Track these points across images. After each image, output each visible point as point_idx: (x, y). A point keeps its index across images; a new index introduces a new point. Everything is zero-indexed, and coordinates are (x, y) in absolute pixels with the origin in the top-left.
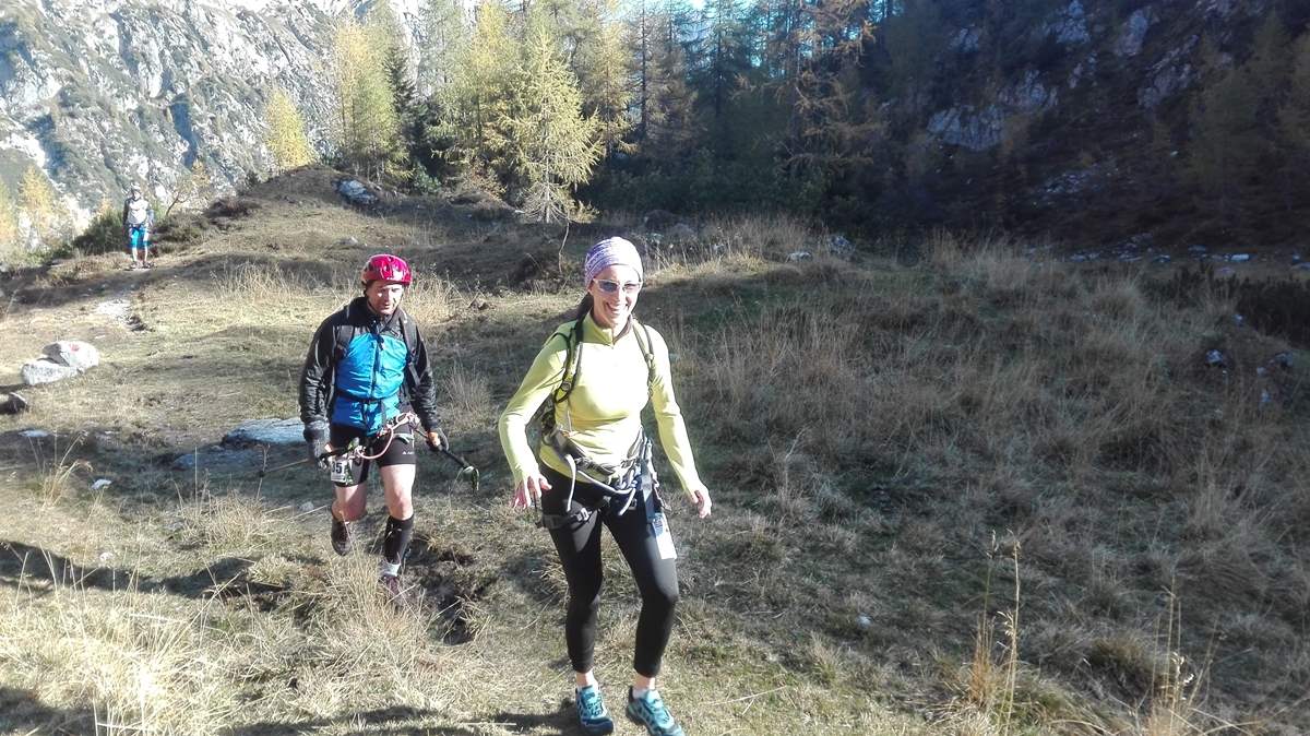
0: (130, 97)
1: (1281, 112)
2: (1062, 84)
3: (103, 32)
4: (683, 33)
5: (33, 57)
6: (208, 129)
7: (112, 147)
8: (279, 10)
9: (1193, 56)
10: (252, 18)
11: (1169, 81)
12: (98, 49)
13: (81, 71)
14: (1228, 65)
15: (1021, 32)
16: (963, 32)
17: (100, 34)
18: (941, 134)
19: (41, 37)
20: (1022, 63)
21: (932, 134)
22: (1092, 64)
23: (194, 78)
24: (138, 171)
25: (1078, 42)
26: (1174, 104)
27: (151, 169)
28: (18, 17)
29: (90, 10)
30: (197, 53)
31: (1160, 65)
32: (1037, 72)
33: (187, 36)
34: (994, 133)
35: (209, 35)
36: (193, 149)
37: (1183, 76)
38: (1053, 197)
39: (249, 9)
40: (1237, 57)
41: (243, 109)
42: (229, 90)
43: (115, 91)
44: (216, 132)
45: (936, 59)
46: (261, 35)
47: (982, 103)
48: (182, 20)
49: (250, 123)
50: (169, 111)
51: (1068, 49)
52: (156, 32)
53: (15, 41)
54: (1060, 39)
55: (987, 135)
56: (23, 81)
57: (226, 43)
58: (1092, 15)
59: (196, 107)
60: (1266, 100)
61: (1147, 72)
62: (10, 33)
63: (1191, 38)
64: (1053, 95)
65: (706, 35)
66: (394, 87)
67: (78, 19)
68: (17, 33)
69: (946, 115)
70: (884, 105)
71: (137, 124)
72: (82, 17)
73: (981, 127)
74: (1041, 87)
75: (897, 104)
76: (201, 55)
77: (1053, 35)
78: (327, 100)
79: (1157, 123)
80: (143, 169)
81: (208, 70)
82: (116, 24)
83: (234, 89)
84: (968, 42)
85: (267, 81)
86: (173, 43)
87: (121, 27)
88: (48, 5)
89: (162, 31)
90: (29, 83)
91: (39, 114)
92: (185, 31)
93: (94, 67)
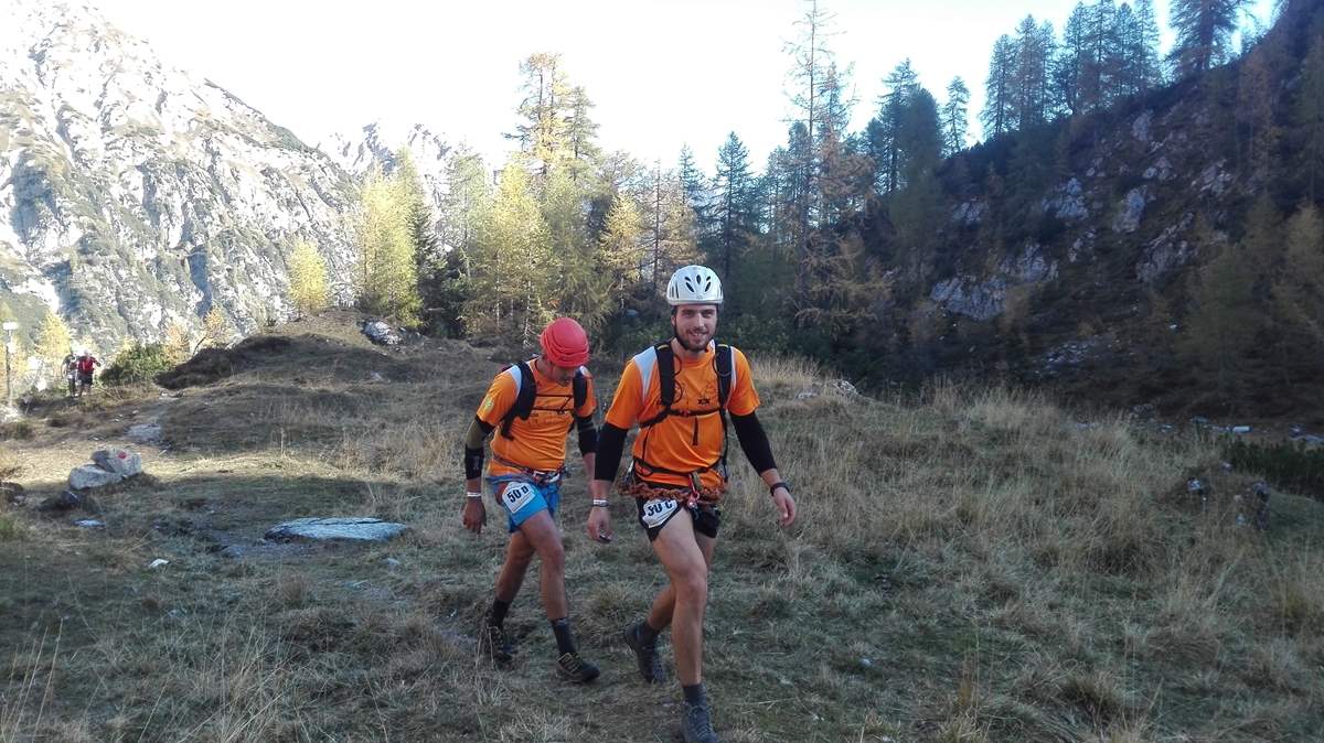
0: (149, 246)
1: (1275, 288)
2: (1062, 257)
3: (128, 183)
4: (696, 199)
5: (58, 205)
6: (224, 280)
7: (127, 295)
8: (303, 168)
9: (1189, 235)
10: (275, 175)
11: (1166, 256)
12: (122, 200)
13: (104, 220)
14: (1224, 242)
15: (1021, 206)
16: (965, 206)
17: (126, 184)
18: (944, 303)
19: (67, 186)
20: (1023, 237)
21: (935, 302)
22: (1090, 239)
23: (213, 231)
24: (151, 320)
25: (1078, 217)
26: (1172, 280)
27: (164, 318)
28: (47, 166)
29: (118, 162)
30: (220, 207)
31: (1157, 241)
32: (1038, 246)
33: (211, 190)
34: (996, 303)
35: (232, 191)
36: (207, 299)
37: (1180, 253)
38: (1056, 367)
39: (273, 166)
40: (1232, 235)
41: (260, 262)
42: (248, 243)
43: (135, 240)
44: (232, 284)
45: (940, 231)
46: (283, 191)
47: (984, 274)
48: (207, 174)
49: (266, 276)
50: (186, 260)
51: (1067, 224)
52: (179, 183)
53: (41, 189)
54: (1059, 214)
55: (989, 304)
56: (46, 227)
57: (249, 199)
58: (1090, 192)
59: (214, 258)
60: (1262, 277)
61: (1145, 247)
62: (39, 182)
63: (1186, 216)
64: (1053, 268)
65: (716, 202)
66: (417, 241)
67: (105, 169)
68: (44, 182)
69: (948, 285)
70: (889, 273)
71: (154, 274)
72: (110, 168)
73: (984, 297)
74: (1040, 259)
75: (900, 272)
76: (222, 208)
77: (1053, 211)
78: (344, 256)
79: (1156, 297)
80: (155, 320)
81: (229, 223)
82: (142, 176)
83: (253, 243)
84: (970, 215)
85: (286, 235)
86: (197, 196)
87: (147, 179)
88: (77, 155)
89: (187, 185)
90: (51, 229)
91: (58, 261)
92: (209, 185)
93: (117, 217)
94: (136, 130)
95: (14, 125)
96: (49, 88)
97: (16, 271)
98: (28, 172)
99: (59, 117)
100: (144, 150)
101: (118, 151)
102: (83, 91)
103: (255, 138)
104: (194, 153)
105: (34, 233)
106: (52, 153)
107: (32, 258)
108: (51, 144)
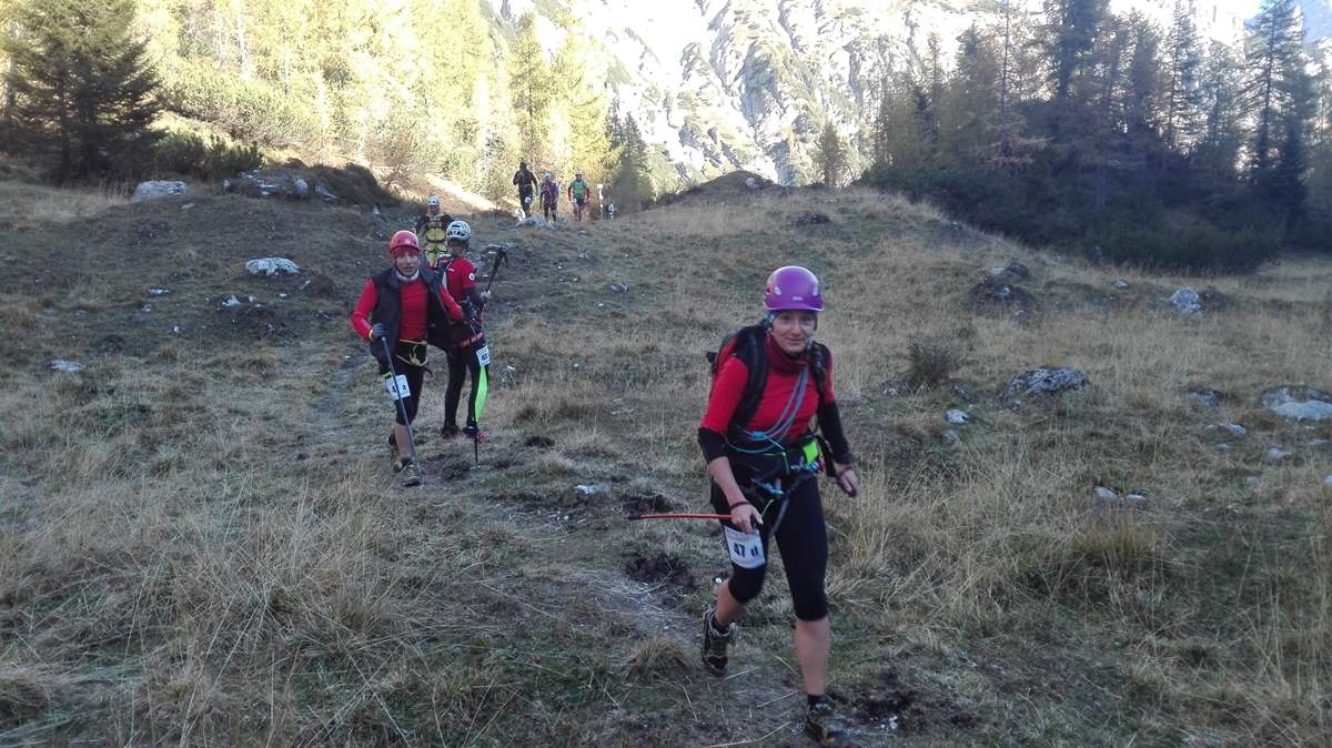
0: (853, 122)
3: (836, 64)
5: (779, 90)
12: (831, 80)
13: (815, 100)
17: (834, 65)
19: (786, 71)
28: (771, 55)
29: (828, 44)
33: (908, 62)
43: (841, 117)
48: (907, 47)
52: (880, 59)
53: (766, 76)
62: (764, 70)
67: (817, 53)
68: (769, 70)
72: (822, 51)
82: (848, 55)
87: (852, 57)
88: (794, 42)
89: (888, 60)
90: (773, 113)
91: (778, 140)
92: (908, 57)
93: (827, 97)
94: (844, 11)
95: (745, 21)
97: (747, 153)
98: (756, 63)
99: (781, 8)
100: (852, 30)
101: (828, 34)
103: (954, 5)
104: (895, 28)
105: (761, 116)
106: (775, 43)
107: (759, 139)
108: (773, 34)
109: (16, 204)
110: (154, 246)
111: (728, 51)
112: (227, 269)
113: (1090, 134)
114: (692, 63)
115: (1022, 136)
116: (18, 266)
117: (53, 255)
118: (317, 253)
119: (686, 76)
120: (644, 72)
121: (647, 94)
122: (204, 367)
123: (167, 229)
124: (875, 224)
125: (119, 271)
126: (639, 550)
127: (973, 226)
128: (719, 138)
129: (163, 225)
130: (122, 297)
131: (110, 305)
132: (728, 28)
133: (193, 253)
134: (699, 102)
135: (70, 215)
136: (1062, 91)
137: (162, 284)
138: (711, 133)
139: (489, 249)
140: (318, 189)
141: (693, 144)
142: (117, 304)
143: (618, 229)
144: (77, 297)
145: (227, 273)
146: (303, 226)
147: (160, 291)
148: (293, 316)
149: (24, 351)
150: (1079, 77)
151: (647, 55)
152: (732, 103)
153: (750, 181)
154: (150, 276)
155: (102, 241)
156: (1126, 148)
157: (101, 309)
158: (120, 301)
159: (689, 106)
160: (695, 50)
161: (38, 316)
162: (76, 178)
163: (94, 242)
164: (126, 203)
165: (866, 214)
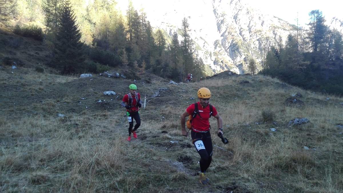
3: (255, 44)
5: (240, 51)
12: (254, 48)
19: (242, 46)
29: (253, 39)
33: (274, 43)
43: (257, 57)
48: (274, 40)
67: (250, 41)
68: (237, 46)
87: (259, 42)
88: (244, 39)
89: (269, 43)
90: (238, 57)
91: (240, 63)
92: (274, 42)
93: (253, 52)
94: (257, 31)
95: (231, 34)
96: (238, 25)
97: (231, 66)
98: (234, 44)
99: (240, 30)
100: (259, 36)
101: (253, 37)
102: (245, 24)
103: (286, 29)
104: (271, 35)
105: (235, 57)
106: (239, 39)
107: (235, 63)
108: (238, 37)
109: (53, 79)
110: (83, 88)
111: (226, 41)
112: (99, 94)
113: (323, 61)
114: (217, 45)
115: (303, 61)
116: (52, 93)
117: (60, 90)
118: (120, 90)
119: (215, 48)
120: (205, 47)
121: (205, 53)
122: (92, 116)
123: (86, 85)
124: (261, 83)
125: (75, 94)
126: (182, 155)
127: (289, 85)
128: (224, 63)
129: (85, 84)
130: (75, 100)
131: (72, 102)
132: (226, 36)
133: (92, 90)
134: (219, 54)
135: (65, 81)
136: (315, 50)
137: (84, 97)
138: (222, 62)
139: (161, 89)
140: (122, 75)
141: (217, 64)
142: (74, 101)
143: (194, 85)
144: (65, 99)
145: (99, 95)
146: (118, 84)
147: (84, 99)
148: (114, 105)
149: (52, 112)
150: (320, 46)
151: (205, 43)
152: (227, 54)
153: (230, 73)
154: (82, 95)
155: (72, 87)
156: (334, 64)
157: (70, 103)
158: (75, 101)
159: (216, 55)
160: (218, 41)
161: (56, 104)
162: (67, 73)
163: (70, 87)
164: (77, 79)
165: (259, 81)
